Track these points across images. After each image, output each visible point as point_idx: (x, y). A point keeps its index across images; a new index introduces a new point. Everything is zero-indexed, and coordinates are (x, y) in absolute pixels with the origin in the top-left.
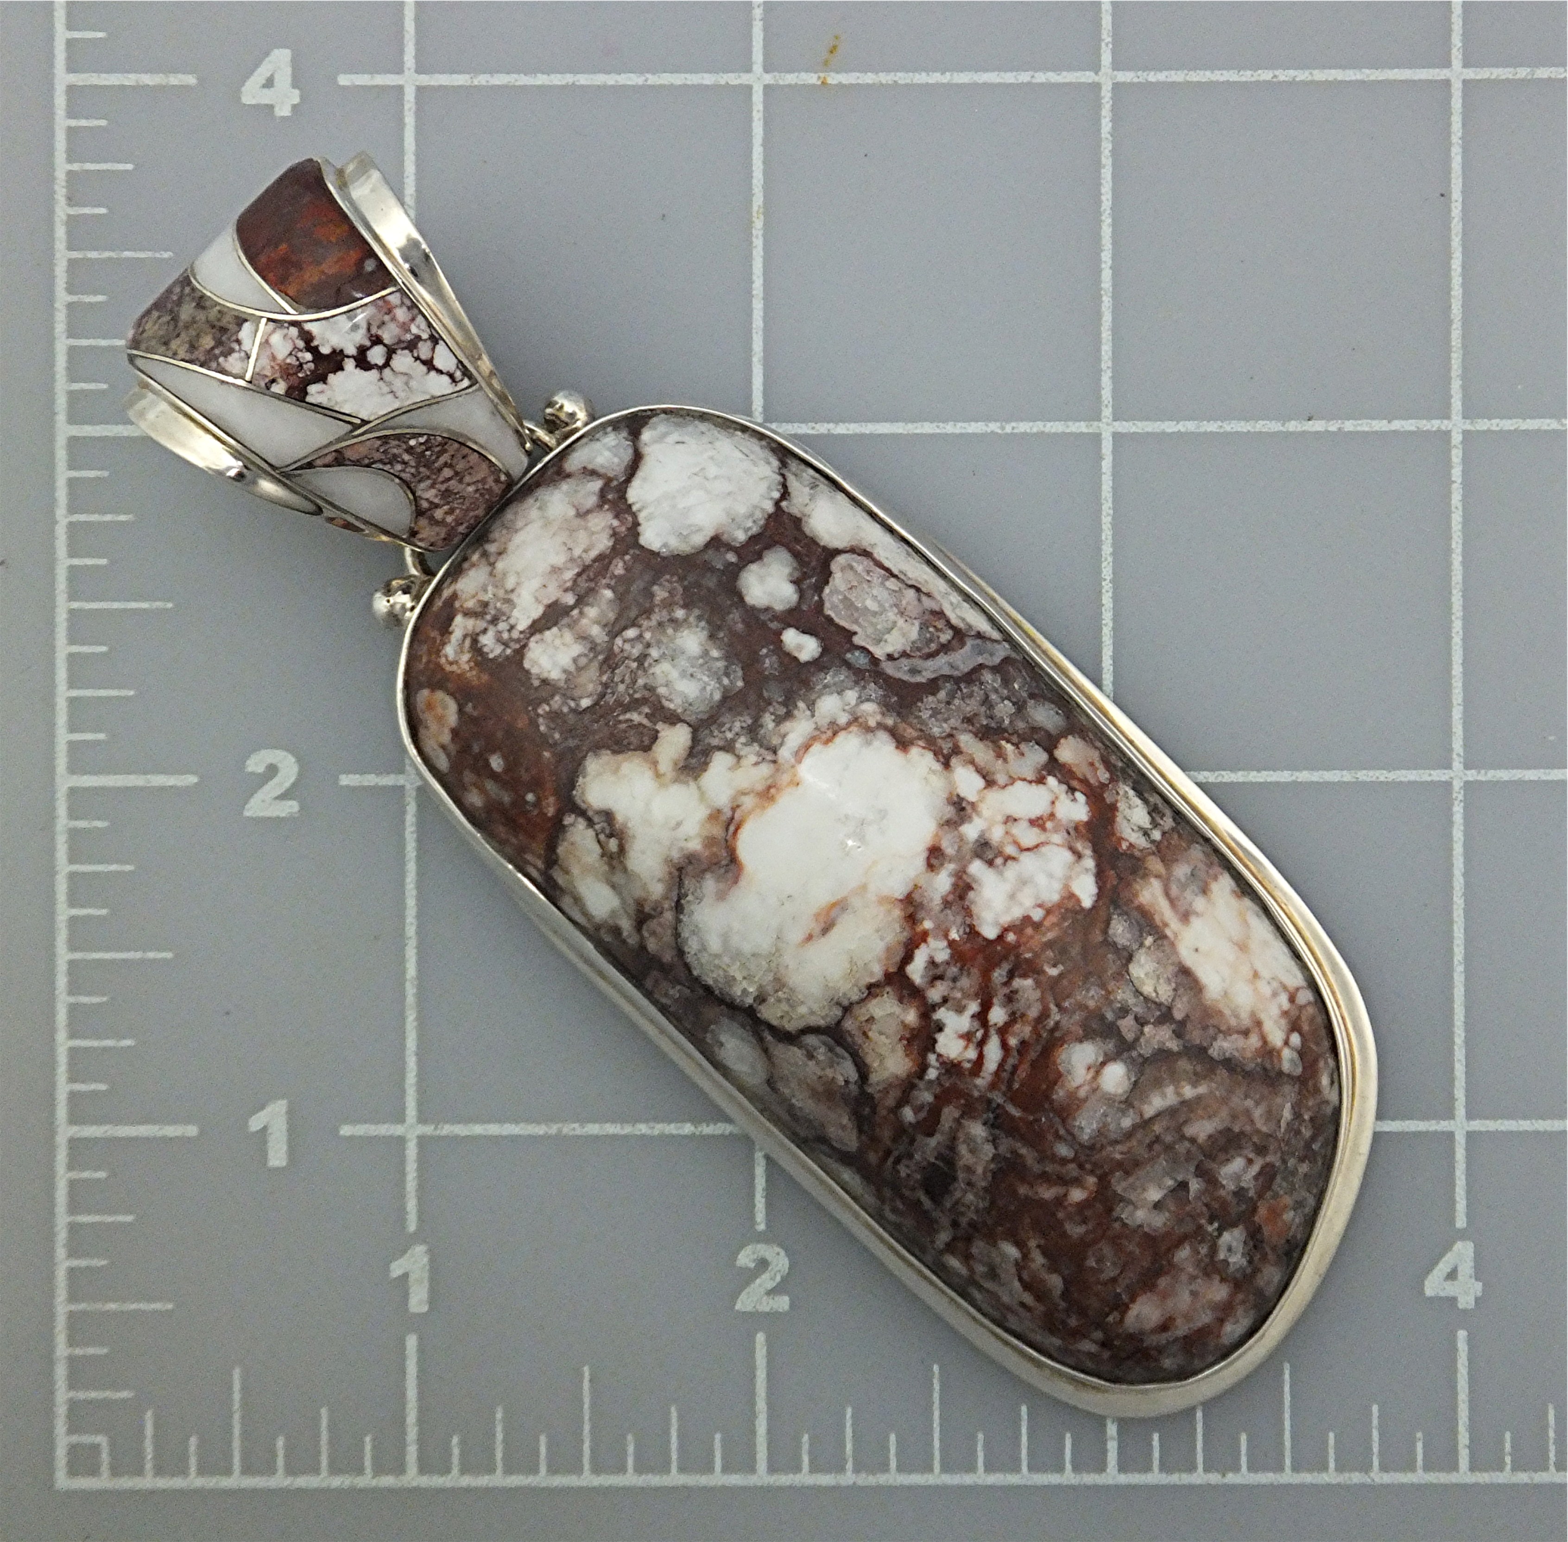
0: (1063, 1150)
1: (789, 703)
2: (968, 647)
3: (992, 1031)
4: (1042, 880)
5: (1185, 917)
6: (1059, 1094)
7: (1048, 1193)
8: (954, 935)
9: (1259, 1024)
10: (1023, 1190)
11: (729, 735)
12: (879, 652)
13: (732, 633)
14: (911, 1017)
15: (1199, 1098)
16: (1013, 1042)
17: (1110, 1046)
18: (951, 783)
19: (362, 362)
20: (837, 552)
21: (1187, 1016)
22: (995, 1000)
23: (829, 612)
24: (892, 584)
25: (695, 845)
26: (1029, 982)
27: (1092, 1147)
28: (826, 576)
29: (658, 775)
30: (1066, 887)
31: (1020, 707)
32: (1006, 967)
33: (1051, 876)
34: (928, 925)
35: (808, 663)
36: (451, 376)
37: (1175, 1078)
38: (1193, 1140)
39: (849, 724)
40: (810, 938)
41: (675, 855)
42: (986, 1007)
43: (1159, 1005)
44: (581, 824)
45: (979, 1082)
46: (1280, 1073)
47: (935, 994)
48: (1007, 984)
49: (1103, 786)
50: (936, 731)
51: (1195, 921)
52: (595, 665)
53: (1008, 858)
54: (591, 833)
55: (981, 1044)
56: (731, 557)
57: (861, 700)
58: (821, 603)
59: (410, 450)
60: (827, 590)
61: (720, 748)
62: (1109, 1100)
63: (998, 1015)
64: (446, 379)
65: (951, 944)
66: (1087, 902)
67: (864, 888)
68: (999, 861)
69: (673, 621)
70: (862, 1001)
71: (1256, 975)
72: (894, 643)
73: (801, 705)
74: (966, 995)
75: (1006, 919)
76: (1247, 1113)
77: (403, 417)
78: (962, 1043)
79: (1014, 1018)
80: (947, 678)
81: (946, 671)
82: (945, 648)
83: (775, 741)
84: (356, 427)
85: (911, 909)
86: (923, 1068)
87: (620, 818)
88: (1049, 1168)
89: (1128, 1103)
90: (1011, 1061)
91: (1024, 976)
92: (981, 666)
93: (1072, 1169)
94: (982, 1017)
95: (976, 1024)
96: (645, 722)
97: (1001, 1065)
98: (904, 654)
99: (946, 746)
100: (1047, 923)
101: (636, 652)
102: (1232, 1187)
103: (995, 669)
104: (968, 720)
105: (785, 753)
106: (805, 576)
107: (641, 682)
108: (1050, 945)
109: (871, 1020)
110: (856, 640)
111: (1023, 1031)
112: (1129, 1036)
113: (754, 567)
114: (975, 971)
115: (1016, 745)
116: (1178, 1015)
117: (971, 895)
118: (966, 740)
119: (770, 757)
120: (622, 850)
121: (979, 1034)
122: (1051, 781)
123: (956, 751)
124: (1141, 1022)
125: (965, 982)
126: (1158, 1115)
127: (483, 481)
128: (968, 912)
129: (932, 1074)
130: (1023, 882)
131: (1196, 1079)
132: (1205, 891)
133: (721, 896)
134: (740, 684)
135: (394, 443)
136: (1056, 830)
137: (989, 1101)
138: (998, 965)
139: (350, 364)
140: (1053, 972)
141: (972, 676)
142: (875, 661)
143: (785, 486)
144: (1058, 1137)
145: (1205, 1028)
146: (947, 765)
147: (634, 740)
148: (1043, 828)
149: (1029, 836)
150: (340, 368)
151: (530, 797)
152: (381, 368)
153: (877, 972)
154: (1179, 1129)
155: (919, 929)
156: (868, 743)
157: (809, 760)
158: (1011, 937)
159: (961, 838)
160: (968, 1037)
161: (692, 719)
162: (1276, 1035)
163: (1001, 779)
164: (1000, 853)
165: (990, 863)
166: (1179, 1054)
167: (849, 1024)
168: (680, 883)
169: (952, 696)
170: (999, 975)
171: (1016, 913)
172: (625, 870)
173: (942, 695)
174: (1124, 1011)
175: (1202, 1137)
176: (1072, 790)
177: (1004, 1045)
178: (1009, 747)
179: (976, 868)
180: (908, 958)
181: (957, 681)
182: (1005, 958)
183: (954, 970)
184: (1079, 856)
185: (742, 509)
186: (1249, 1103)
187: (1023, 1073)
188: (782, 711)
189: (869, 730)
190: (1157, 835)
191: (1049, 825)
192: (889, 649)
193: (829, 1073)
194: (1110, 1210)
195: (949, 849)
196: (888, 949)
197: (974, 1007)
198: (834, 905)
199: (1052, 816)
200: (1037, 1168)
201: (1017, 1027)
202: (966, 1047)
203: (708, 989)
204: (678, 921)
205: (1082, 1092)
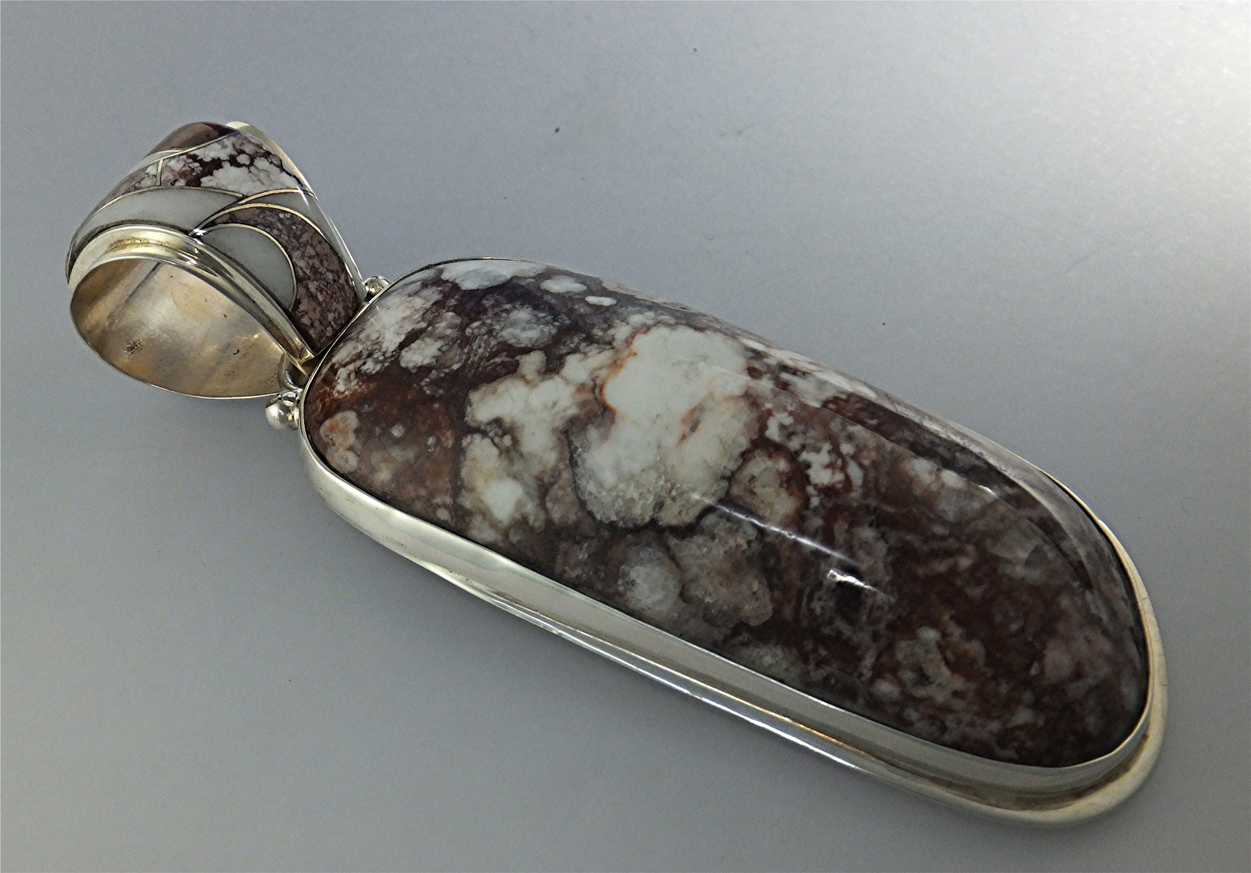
0: (939, 530)
1: (608, 322)
3: (848, 459)
6: (918, 491)
7: (941, 567)
8: (791, 408)
10: (921, 571)
11: (573, 345)
12: (656, 301)
14: (782, 465)
16: (866, 462)
17: (938, 461)
18: (743, 344)
19: (234, 163)
22: (841, 440)
23: (611, 290)
25: (573, 411)
26: (859, 427)
27: (959, 524)
29: (527, 382)
32: (837, 421)
34: (769, 406)
35: (610, 306)
39: (657, 324)
40: (684, 437)
41: (559, 424)
42: (836, 445)
44: (477, 437)
45: (853, 495)
47: (794, 444)
48: (843, 430)
50: (717, 327)
52: (456, 345)
53: (805, 373)
54: (487, 441)
55: (843, 468)
56: (531, 280)
57: (657, 315)
58: (604, 288)
60: (604, 285)
61: (569, 353)
62: (956, 492)
63: (847, 448)
65: (791, 414)
67: (711, 394)
68: (799, 374)
69: (504, 311)
70: (740, 468)
73: (617, 322)
74: (818, 441)
75: (822, 399)
78: (829, 472)
79: (859, 449)
83: (607, 339)
84: (239, 199)
85: (751, 400)
86: (807, 499)
87: (507, 420)
88: (935, 545)
89: (969, 493)
90: (871, 475)
91: (854, 424)
93: (951, 543)
94: (835, 450)
95: (834, 457)
96: (507, 359)
97: (866, 480)
99: (728, 332)
100: (851, 402)
101: (484, 330)
105: (618, 343)
106: (585, 281)
107: (494, 342)
108: (861, 409)
109: (753, 478)
110: (637, 297)
111: (870, 455)
112: (948, 457)
114: (816, 426)
117: (791, 388)
119: (609, 347)
120: (515, 442)
121: (839, 462)
124: (950, 451)
125: (813, 433)
126: (996, 501)
128: (794, 396)
129: (815, 501)
130: (822, 383)
133: (605, 437)
134: (567, 323)
137: (867, 507)
138: (831, 420)
139: (227, 164)
140: (872, 422)
142: (656, 304)
144: (932, 521)
146: (734, 338)
147: (504, 371)
150: (220, 167)
151: (431, 441)
152: (250, 166)
153: (744, 443)
155: (764, 409)
156: (676, 330)
157: (637, 342)
158: (832, 406)
159: (766, 364)
160: (830, 466)
161: (542, 346)
164: (798, 371)
165: (794, 374)
167: (736, 490)
168: (570, 444)
170: (835, 425)
171: (828, 396)
172: (521, 455)
174: (935, 445)
177: (861, 466)
179: (786, 376)
180: (763, 427)
182: (833, 417)
183: (801, 428)
187: (884, 481)
188: (605, 326)
189: (672, 325)
193: (732, 543)
194: (994, 570)
195: (761, 369)
196: (746, 425)
197: (827, 447)
198: (694, 410)
200: (926, 549)
201: (865, 453)
202: (833, 474)
203: (612, 525)
204: (574, 475)
205: (934, 488)
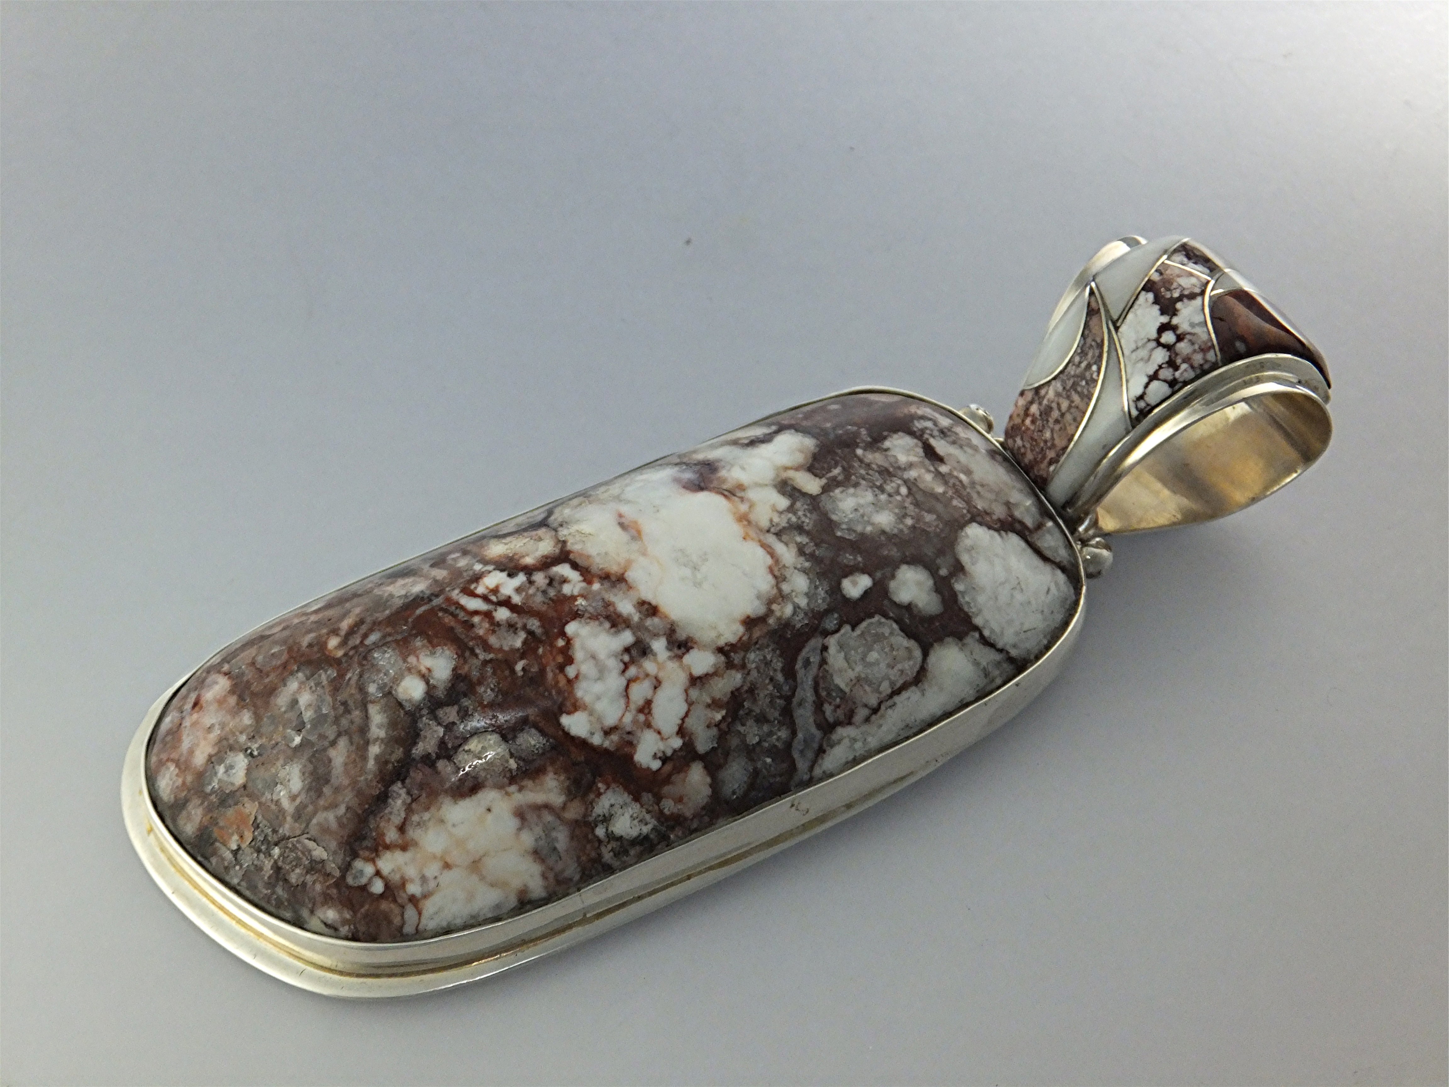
0: (373, 638)
1: (811, 557)
2: (814, 730)
3: (491, 607)
4: (598, 688)
5: (520, 814)
6: (418, 642)
8: (580, 601)
9: (404, 848)
11: (800, 513)
12: (832, 642)
13: (882, 546)
14: (528, 561)
15: (364, 758)
16: (476, 619)
17: (440, 693)
18: (704, 647)
19: (1163, 328)
20: (925, 654)
21: (437, 773)
22: (515, 615)
23: (877, 618)
24: (886, 688)
25: (723, 474)
26: (518, 643)
27: (365, 658)
28: (909, 634)
29: (786, 468)
30: (584, 707)
31: (750, 752)
32: (539, 631)
33: (598, 698)
34: (596, 586)
35: (839, 584)
36: (1141, 397)
37: (391, 742)
38: (333, 743)
39: (780, 590)
40: (620, 517)
41: (721, 465)
42: (513, 608)
43: (456, 748)
45: (457, 592)
46: (355, 855)
47: (539, 577)
48: (524, 627)
49: (658, 798)
50: (752, 656)
51: (513, 823)
52: (886, 465)
53: (626, 666)
55: (485, 598)
56: (943, 572)
57: (796, 607)
58: (886, 616)
59: (1089, 366)
60: (895, 626)
61: (792, 505)
62: (397, 680)
63: (502, 614)
64: (1139, 391)
65: (574, 598)
66: (566, 720)
67: (644, 554)
68: (626, 658)
69: (905, 516)
70: (556, 537)
71: (447, 866)
72: (836, 658)
73: (807, 564)
74: (528, 597)
75: (577, 644)
76: (333, 806)
77: (1115, 358)
78: (491, 586)
79: (495, 625)
80: (794, 690)
81: (799, 694)
82: (819, 706)
83: (785, 538)
84: (1114, 323)
85: (613, 579)
87: (763, 446)
89: (388, 694)
90: (462, 615)
91: (525, 643)
92: (794, 733)
93: (356, 640)
94: (506, 602)
95: (502, 598)
96: (831, 475)
97: (463, 608)
98: (823, 662)
99: (737, 658)
100: (561, 677)
101: (888, 488)
102: (282, 774)
103: (789, 745)
104: (752, 690)
105: (771, 539)
106: (912, 616)
107: (863, 482)
108: (542, 671)
109: (538, 540)
110: (847, 628)
111: (481, 627)
112: (440, 713)
113: (930, 583)
114: (544, 608)
115: (718, 725)
116: (441, 764)
117: (607, 625)
118: (735, 679)
119: (773, 530)
120: (740, 445)
121: (494, 598)
122: (677, 743)
123: (730, 665)
124: (450, 727)
125: (539, 598)
126: (367, 717)
127: (1053, 446)
128: (594, 617)
129: (478, 567)
130: (602, 672)
131: (382, 761)
132: (537, 854)
133: (678, 480)
134: (839, 534)
135: (1097, 352)
136: (635, 721)
137: (437, 596)
138: (543, 626)
139: (1164, 319)
140: (519, 667)
141: (787, 715)
142: (826, 633)
143: (992, 645)
144: (385, 636)
145: (421, 786)
146: (720, 650)
147: (819, 464)
148: (641, 710)
149: (640, 692)
150: (1163, 312)
152: (1158, 341)
153: (574, 547)
154: (347, 732)
155: (596, 580)
156: (758, 597)
157: (760, 552)
158: (561, 643)
159: (656, 635)
160: (495, 591)
161: (822, 498)
162: (388, 863)
163: (694, 693)
164: (633, 661)
165: (627, 650)
166: (408, 752)
167: (541, 529)
169: (778, 687)
170: (534, 624)
171: (579, 654)
173: (780, 677)
174: (465, 715)
175: (332, 753)
176: (665, 760)
177: (476, 613)
178: (718, 717)
179: (627, 637)
180: (575, 566)
181: (788, 699)
182: (546, 633)
183: (552, 593)
184: (607, 732)
185: (981, 599)
186: (342, 810)
187: (448, 620)
188: (808, 551)
189: (770, 602)
190: (600, 832)
191: (642, 718)
192: (833, 650)
194: (309, 665)
195: (650, 622)
196: (588, 558)
197: (517, 599)
198: (639, 532)
199: (648, 725)
201: (486, 625)
202: (487, 588)
205: (412, 659)
